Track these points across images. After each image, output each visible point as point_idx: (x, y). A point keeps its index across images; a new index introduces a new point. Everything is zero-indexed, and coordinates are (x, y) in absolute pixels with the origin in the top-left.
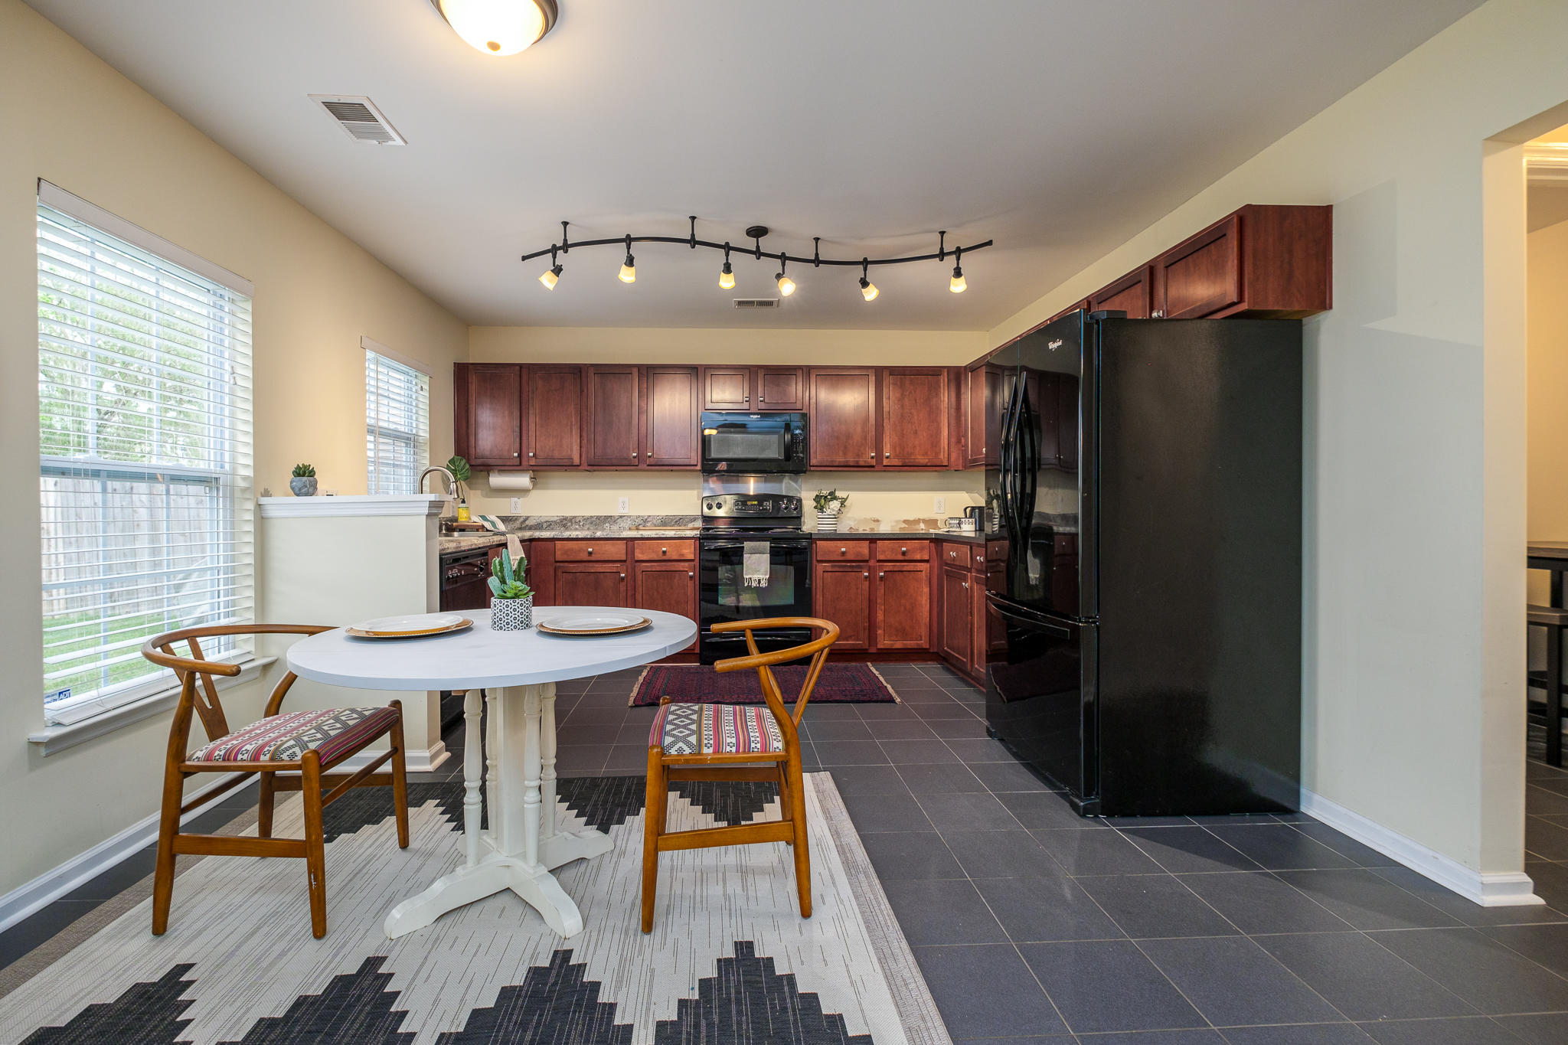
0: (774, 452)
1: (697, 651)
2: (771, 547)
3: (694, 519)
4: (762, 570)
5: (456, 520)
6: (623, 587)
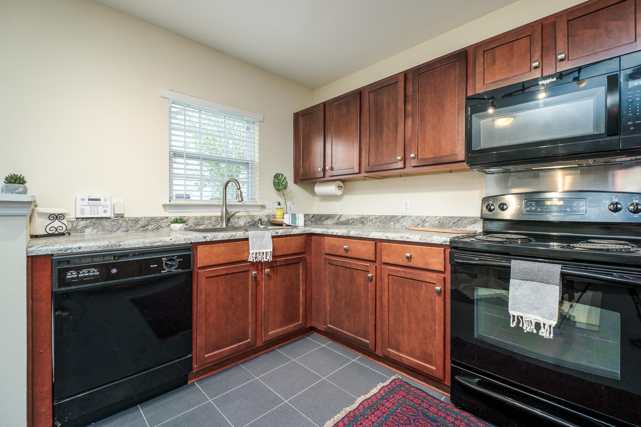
0: (589, 127)
1: (448, 382)
2: (563, 274)
3: (473, 221)
4: (545, 309)
5: (275, 217)
6: (371, 286)
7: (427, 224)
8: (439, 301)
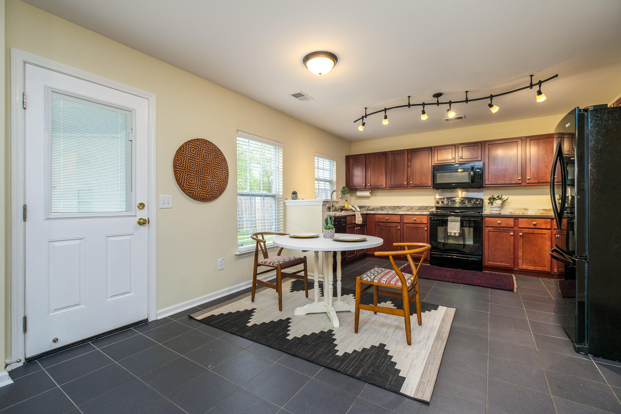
0: (467, 180)
1: (429, 259)
2: (461, 220)
3: (432, 207)
4: (457, 229)
6: (399, 232)
7: (413, 209)
8: (426, 233)
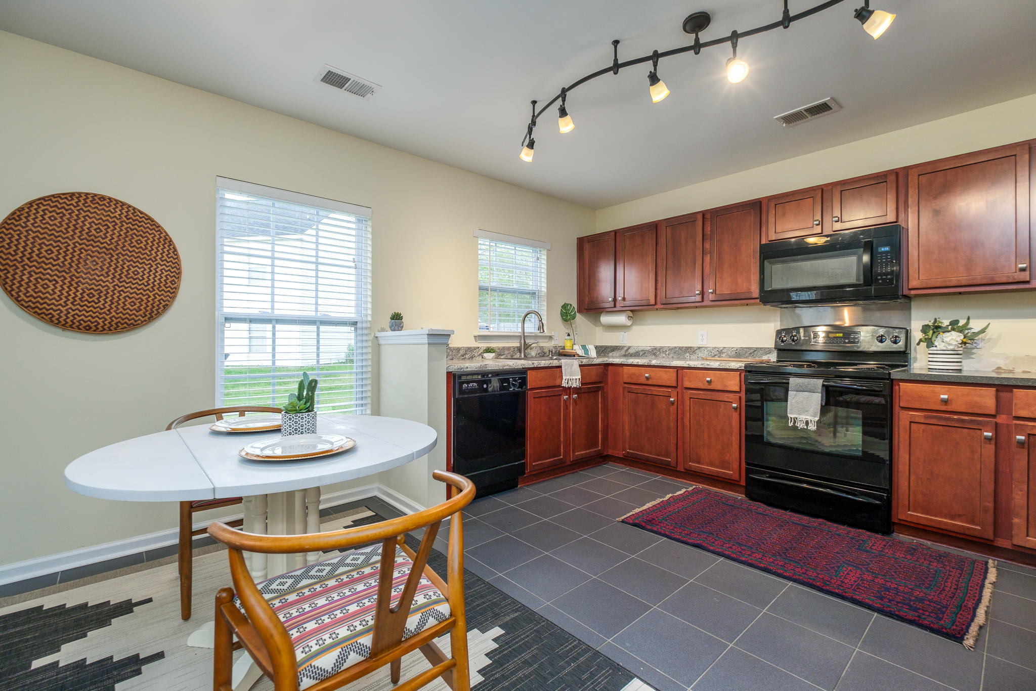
0: (852, 277)
1: (743, 483)
3: (768, 351)
4: (811, 412)
5: (564, 348)
6: (673, 409)
7: (724, 355)
8: (735, 415)
